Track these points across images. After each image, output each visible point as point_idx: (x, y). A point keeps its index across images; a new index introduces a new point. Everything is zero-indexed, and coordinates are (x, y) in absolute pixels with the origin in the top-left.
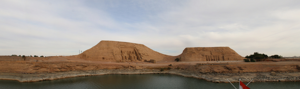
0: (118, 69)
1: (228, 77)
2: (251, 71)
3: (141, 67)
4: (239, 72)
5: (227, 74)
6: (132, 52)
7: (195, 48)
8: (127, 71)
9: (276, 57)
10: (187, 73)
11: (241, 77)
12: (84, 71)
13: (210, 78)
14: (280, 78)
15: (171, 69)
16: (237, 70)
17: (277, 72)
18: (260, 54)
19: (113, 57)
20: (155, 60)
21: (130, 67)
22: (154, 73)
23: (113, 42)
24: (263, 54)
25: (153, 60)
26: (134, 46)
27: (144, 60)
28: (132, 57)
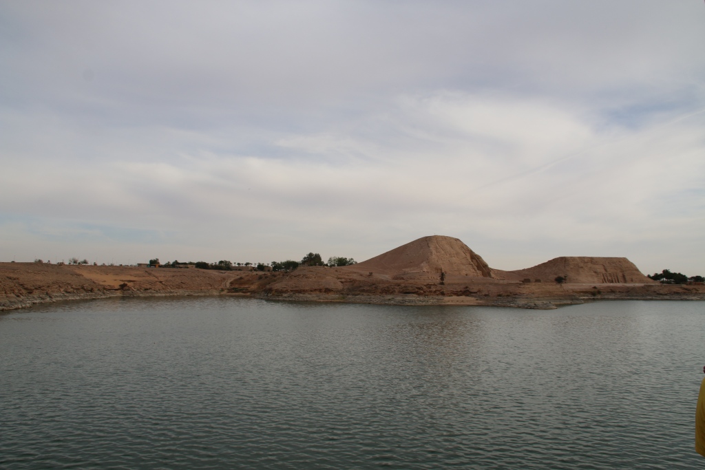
7: (579, 257)
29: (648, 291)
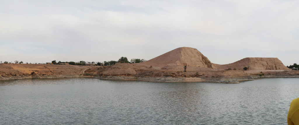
7: (255, 58)
29: (285, 73)
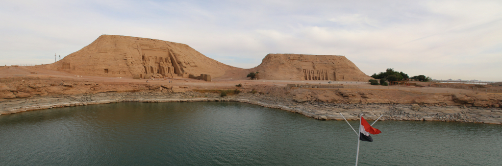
0: (137, 91)
1: (342, 110)
2: (380, 100)
3: (183, 89)
4: (360, 103)
5: (339, 104)
6: (164, 58)
7: (284, 54)
8: (156, 96)
9: (421, 78)
10: (270, 100)
11: (364, 111)
12: (67, 97)
13: (312, 112)
14: (425, 116)
15: (240, 94)
16: (358, 99)
17: (422, 104)
18: (396, 72)
19: (126, 69)
20: (210, 76)
21: (161, 88)
22: (209, 101)
23: (125, 37)
24: (401, 73)
25: (206, 76)
26: (169, 48)
27: (188, 75)
28: (165, 68)
